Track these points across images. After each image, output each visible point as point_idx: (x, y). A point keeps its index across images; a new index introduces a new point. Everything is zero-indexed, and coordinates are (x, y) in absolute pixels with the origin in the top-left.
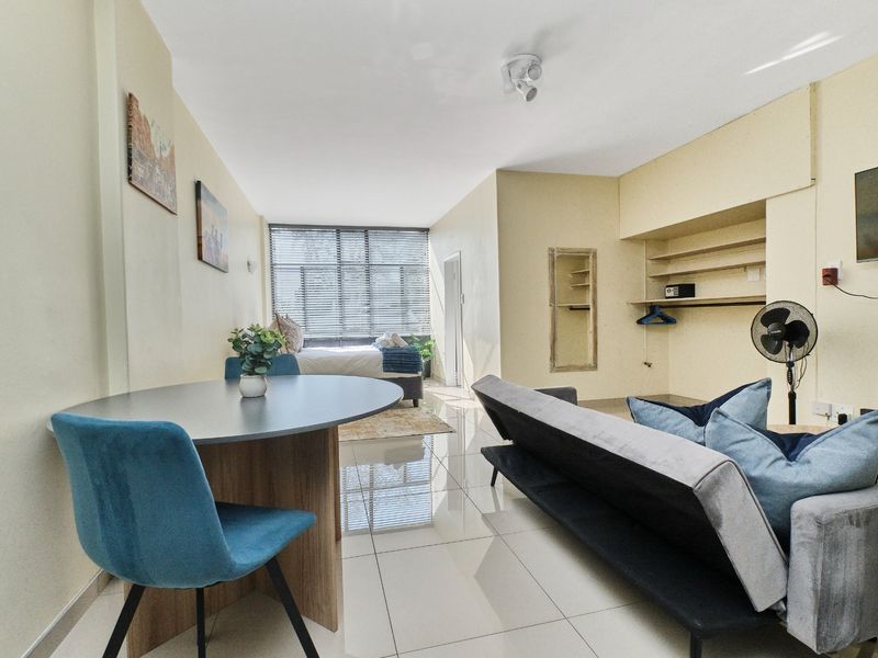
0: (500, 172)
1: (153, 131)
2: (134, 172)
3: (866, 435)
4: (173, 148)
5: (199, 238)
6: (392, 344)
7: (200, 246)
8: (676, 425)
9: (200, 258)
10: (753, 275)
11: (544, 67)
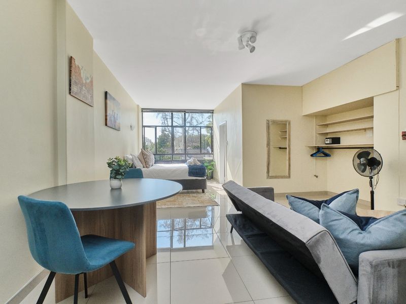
0: (243, 85)
1: (82, 71)
2: (72, 90)
3: (400, 221)
4: (92, 79)
5: (106, 116)
6: (193, 164)
7: (106, 119)
8: (309, 210)
9: (106, 125)
10: (369, 133)
11: (258, 37)
